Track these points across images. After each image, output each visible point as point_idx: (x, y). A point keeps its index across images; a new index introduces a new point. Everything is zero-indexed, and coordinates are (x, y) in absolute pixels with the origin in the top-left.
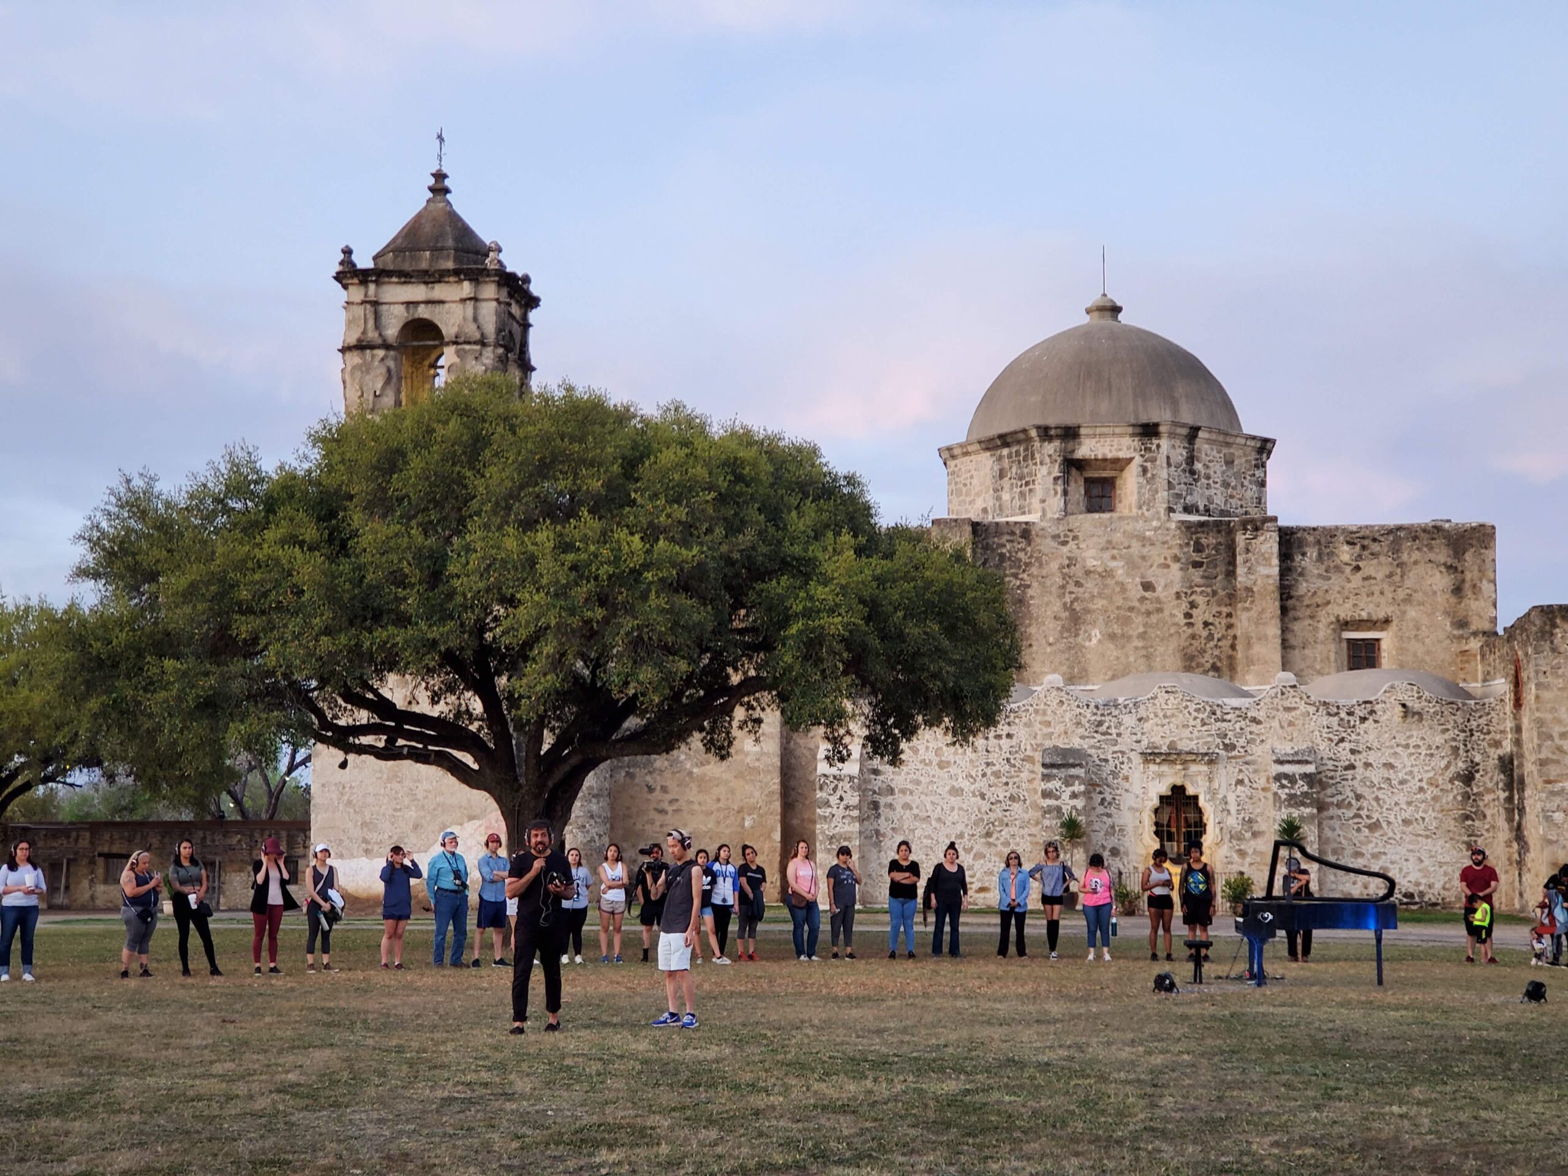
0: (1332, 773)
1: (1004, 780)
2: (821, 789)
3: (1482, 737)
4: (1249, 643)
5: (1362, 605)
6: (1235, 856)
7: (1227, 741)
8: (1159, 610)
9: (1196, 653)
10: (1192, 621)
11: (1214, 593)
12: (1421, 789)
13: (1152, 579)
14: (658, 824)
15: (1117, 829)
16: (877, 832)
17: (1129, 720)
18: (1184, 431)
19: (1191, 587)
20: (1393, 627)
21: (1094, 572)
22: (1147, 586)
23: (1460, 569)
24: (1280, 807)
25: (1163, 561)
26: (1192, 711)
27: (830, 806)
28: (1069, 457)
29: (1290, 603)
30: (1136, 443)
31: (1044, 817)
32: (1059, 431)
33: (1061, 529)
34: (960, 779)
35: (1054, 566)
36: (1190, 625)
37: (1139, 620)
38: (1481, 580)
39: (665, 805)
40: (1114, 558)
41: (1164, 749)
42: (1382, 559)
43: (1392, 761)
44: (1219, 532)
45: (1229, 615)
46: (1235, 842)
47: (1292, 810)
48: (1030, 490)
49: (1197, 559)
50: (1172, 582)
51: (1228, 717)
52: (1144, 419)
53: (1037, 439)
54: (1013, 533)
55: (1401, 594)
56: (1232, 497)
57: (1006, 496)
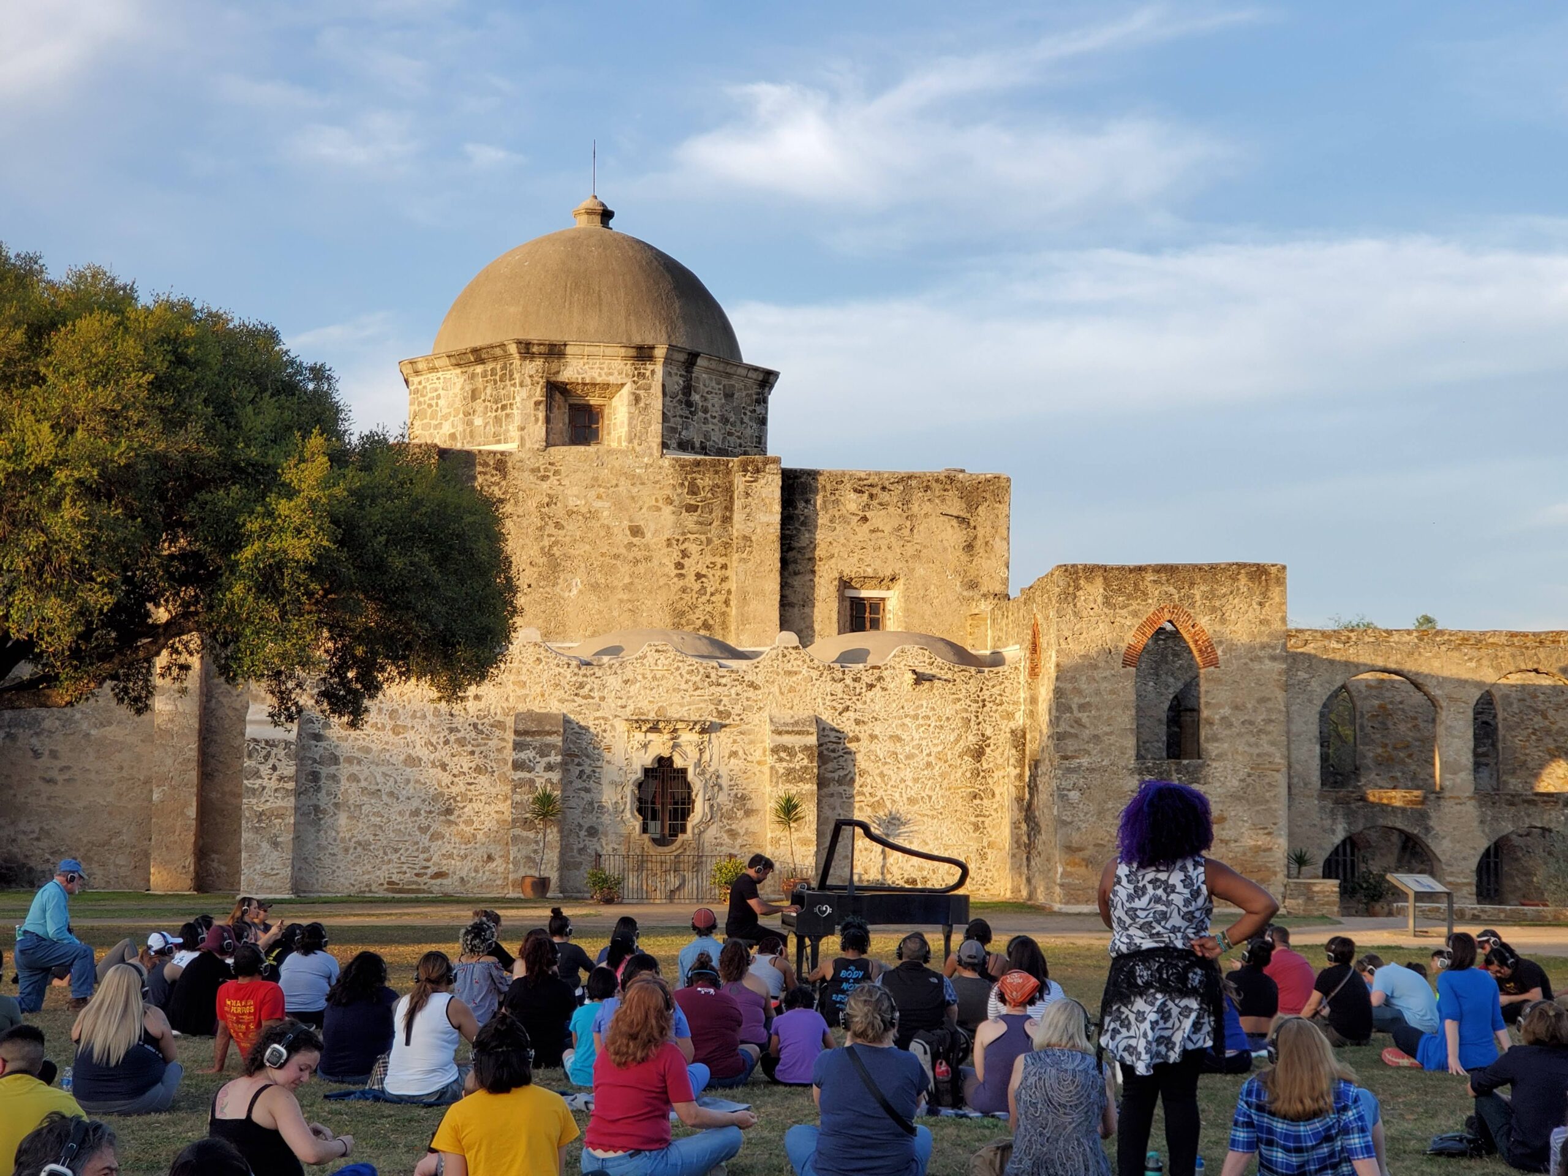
0: (835, 746)
1: (470, 748)
2: (250, 756)
3: (994, 708)
4: (745, 598)
5: (868, 560)
6: (725, 836)
7: (721, 708)
8: (648, 559)
9: (687, 609)
10: (683, 572)
11: (709, 541)
12: (929, 765)
13: (642, 523)
14: (44, 796)
15: (596, 805)
16: (316, 808)
17: (614, 682)
18: (682, 357)
19: (684, 534)
20: (899, 586)
21: (577, 513)
22: (636, 531)
23: (972, 524)
24: (777, 782)
25: (654, 503)
26: (684, 673)
27: (261, 777)
28: (553, 379)
29: (791, 554)
30: (629, 367)
31: (514, 791)
32: (542, 349)
33: (541, 462)
34: (418, 747)
35: (532, 504)
36: (681, 576)
37: (624, 569)
38: (993, 537)
39: (54, 774)
40: (599, 497)
41: (652, 716)
42: (891, 509)
43: (899, 732)
44: (717, 472)
45: (724, 567)
46: (725, 821)
47: (790, 786)
48: (507, 415)
49: (692, 502)
50: (663, 527)
51: (723, 681)
52: (637, 340)
53: (517, 356)
54: (486, 464)
55: (910, 550)
56: (730, 434)
57: (478, 421)
